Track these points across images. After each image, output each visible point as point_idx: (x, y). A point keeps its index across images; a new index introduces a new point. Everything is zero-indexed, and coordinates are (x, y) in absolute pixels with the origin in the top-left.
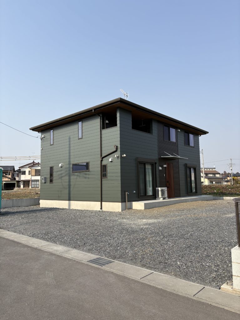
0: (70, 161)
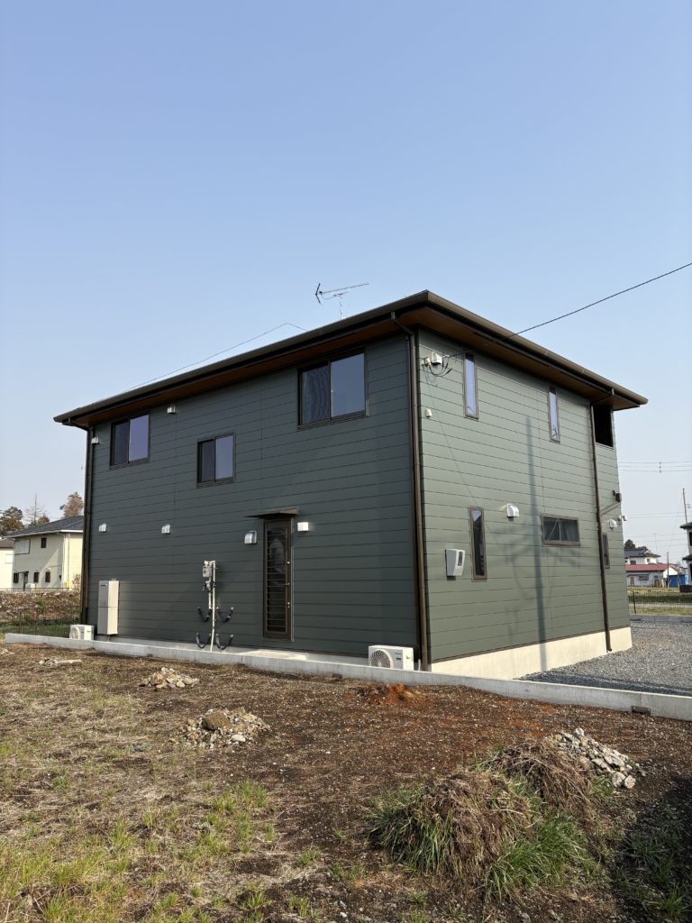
0: (534, 505)
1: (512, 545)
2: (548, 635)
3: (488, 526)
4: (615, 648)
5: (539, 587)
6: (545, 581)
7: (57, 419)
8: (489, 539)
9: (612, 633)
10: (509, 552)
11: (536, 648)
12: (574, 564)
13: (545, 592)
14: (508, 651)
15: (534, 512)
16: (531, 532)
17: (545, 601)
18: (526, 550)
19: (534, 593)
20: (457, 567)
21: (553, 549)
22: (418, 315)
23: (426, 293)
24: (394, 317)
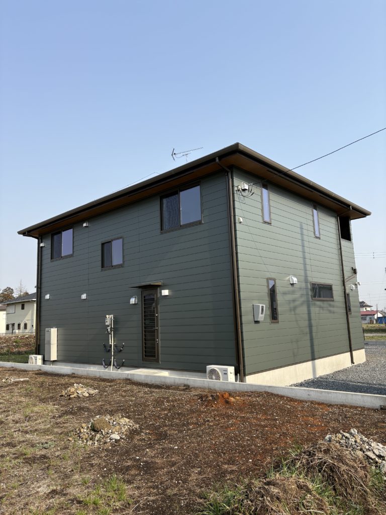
0: (306, 276)
1: (294, 301)
2: (316, 355)
3: (279, 290)
4: (356, 362)
5: (310, 326)
6: (313, 322)
7: (20, 233)
8: (280, 298)
9: (354, 353)
10: (292, 305)
11: (310, 363)
12: (330, 312)
13: (314, 329)
14: (293, 366)
15: (306, 281)
16: (305, 292)
17: (314, 334)
18: (302, 304)
19: (307, 330)
20: (260, 315)
21: (318, 303)
22: (233, 159)
23: (237, 144)
24: (217, 160)
